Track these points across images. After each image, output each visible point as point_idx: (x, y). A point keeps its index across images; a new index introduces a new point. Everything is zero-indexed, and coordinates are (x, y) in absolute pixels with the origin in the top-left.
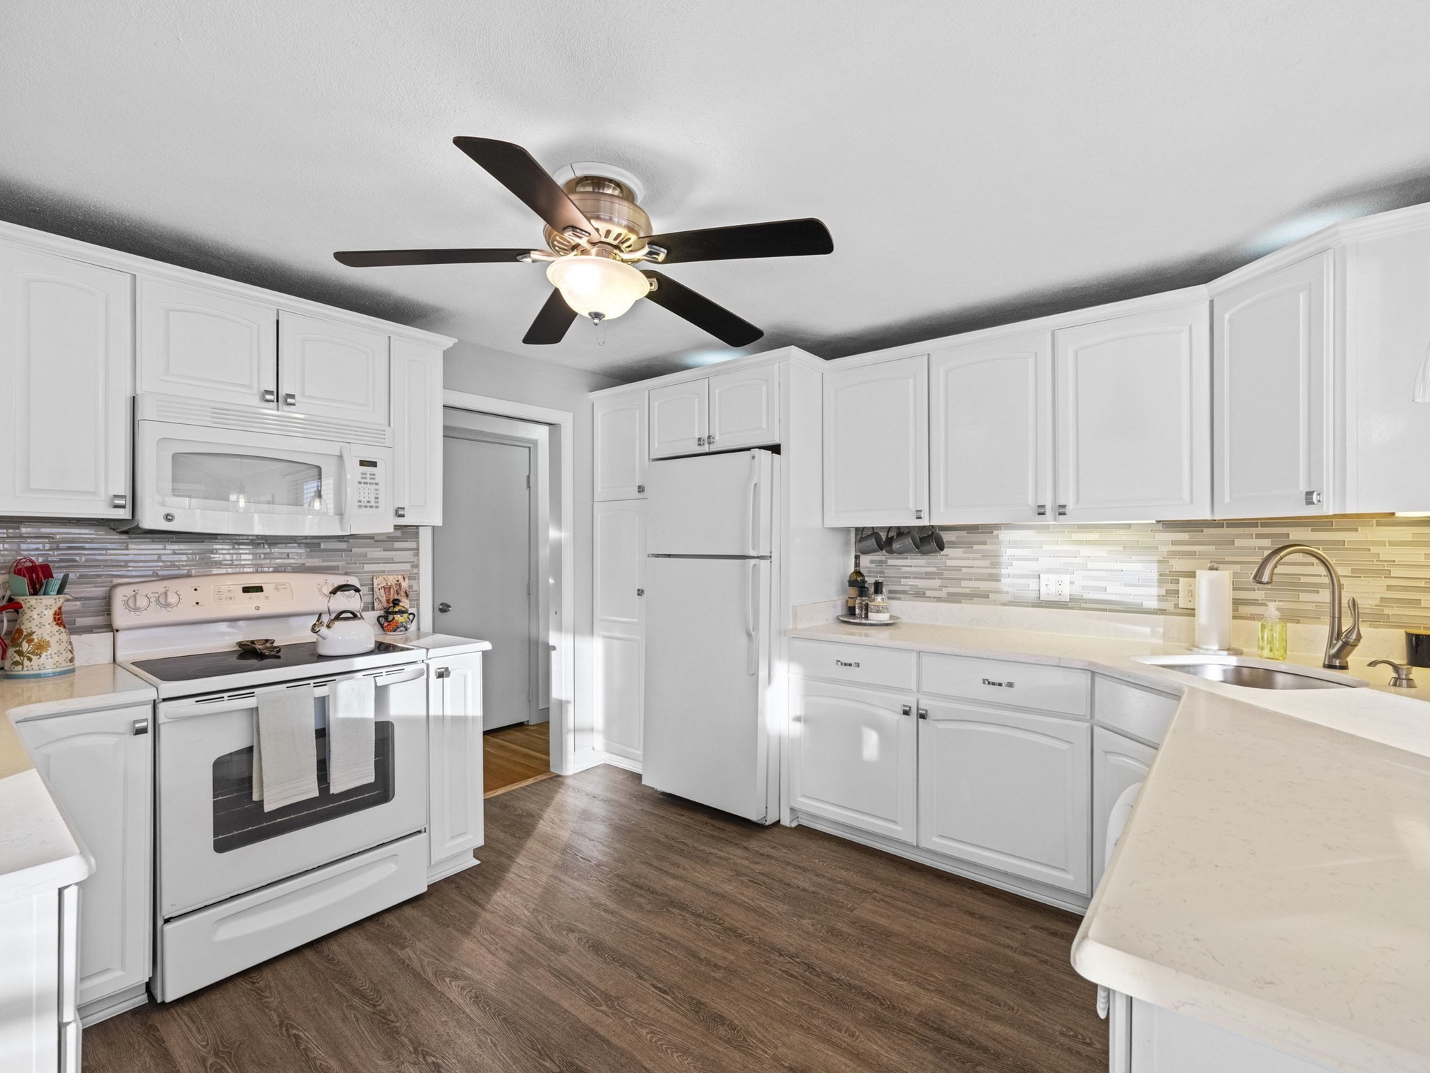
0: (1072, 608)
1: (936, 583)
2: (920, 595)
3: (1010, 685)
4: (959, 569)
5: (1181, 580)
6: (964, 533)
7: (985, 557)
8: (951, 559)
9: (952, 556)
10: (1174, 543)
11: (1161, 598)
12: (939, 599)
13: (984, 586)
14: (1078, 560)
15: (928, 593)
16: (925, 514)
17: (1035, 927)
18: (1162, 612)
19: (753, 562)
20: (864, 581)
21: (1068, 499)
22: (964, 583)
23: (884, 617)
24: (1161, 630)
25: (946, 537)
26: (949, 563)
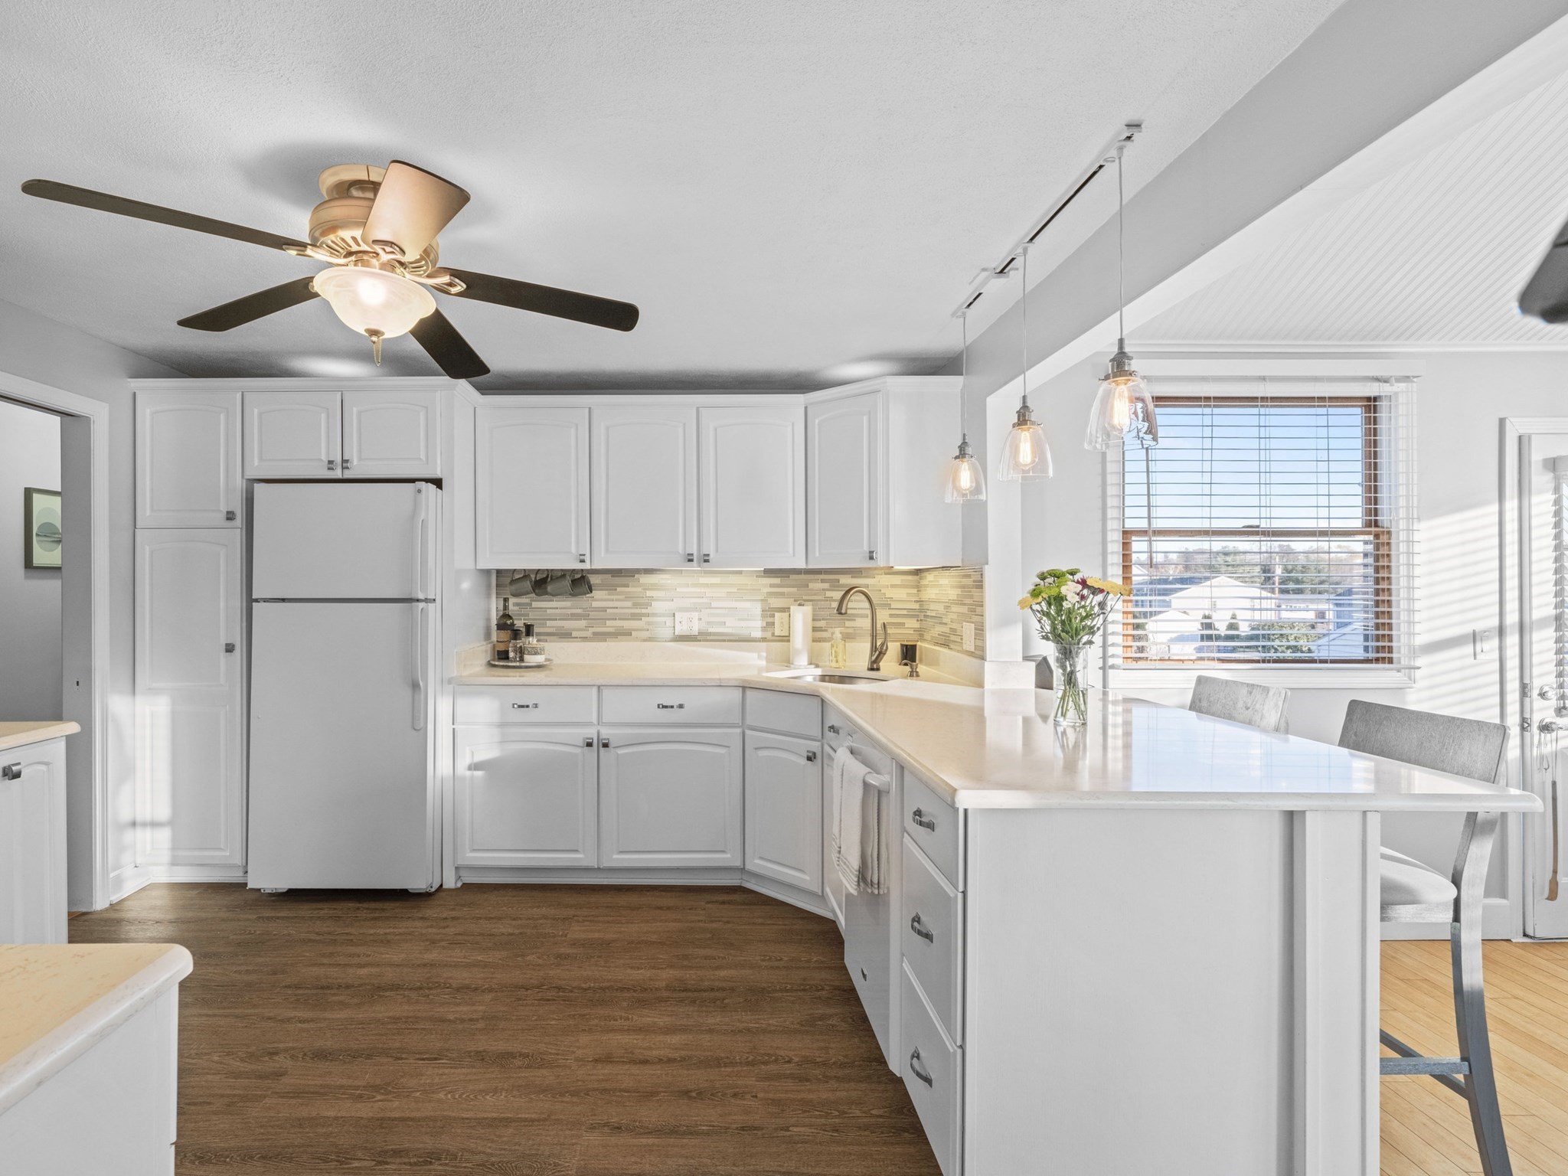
0: (700, 641)
1: (583, 623)
2: (565, 635)
3: (681, 706)
4: (604, 609)
5: (777, 614)
6: (609, 576)
7: (627, 598)
8: (596, 600)
9: (599, 598)
10: (772, 586)
11: (764, 629)
12: (585, 639)
13: (627, 624)
14: (705, 600)
15: (574, 634)
16: (588, 559)
17: (708, 903)
18: (764, 640)
19: (421, 605)
20: (513, 624)
21: (709, 548)
22: (608, 623)
23: (539, 659)
24: (764, 654)
25: (594, 580)
26: (595, 604)
